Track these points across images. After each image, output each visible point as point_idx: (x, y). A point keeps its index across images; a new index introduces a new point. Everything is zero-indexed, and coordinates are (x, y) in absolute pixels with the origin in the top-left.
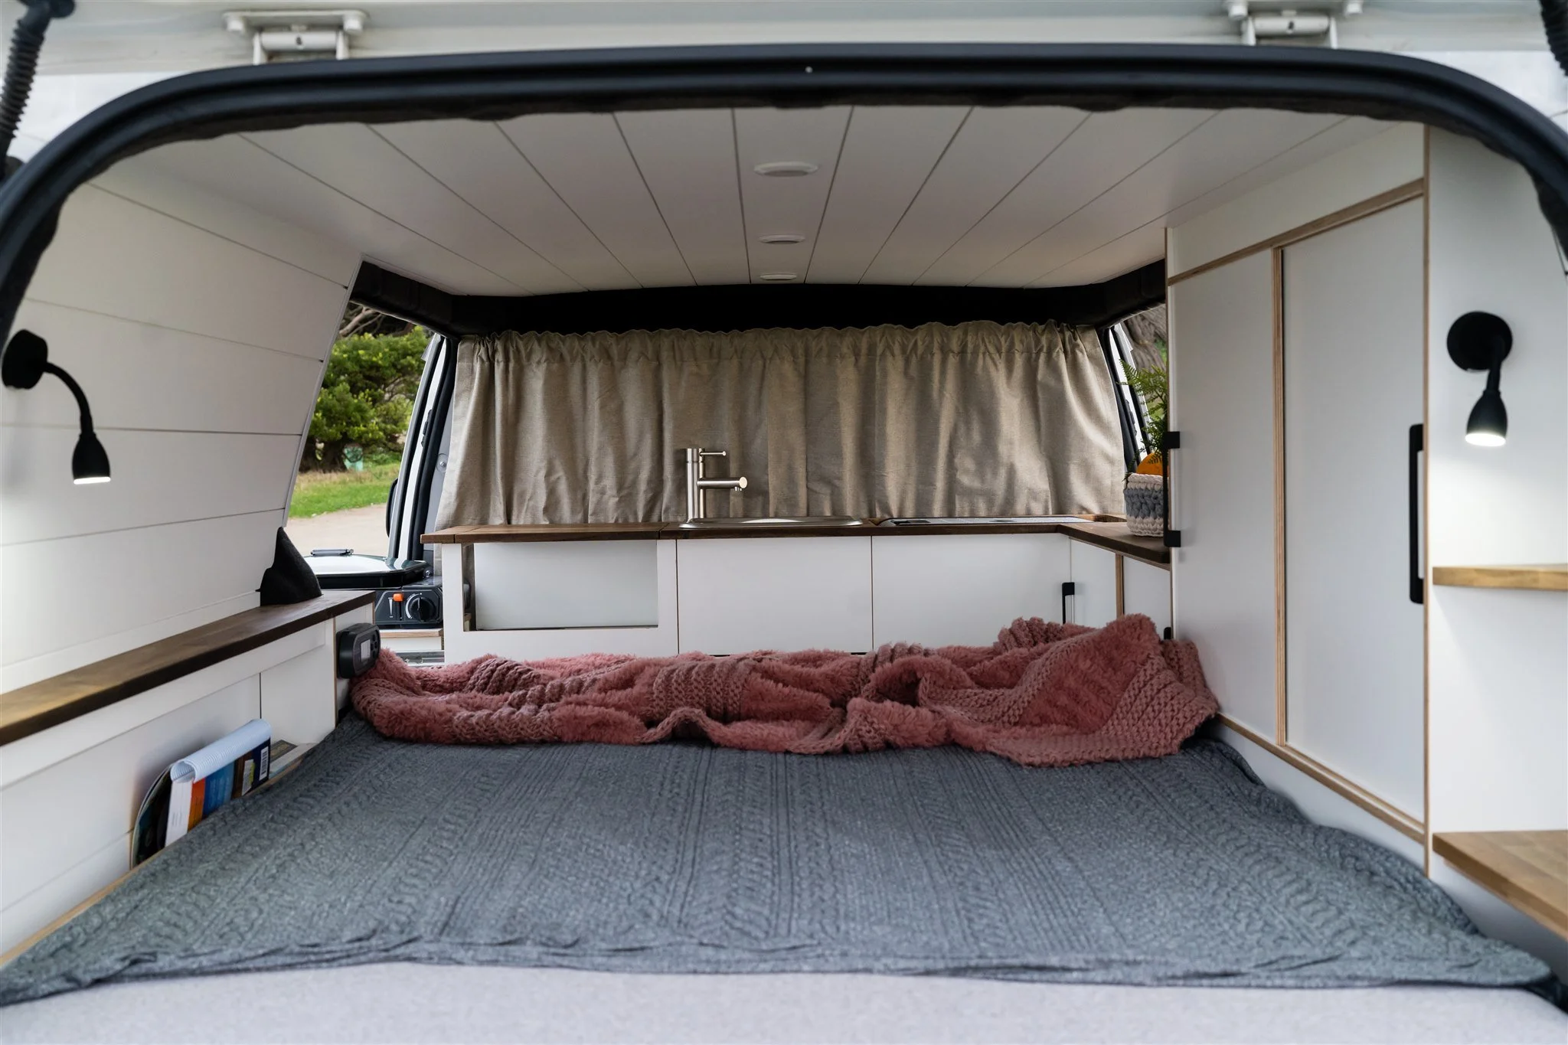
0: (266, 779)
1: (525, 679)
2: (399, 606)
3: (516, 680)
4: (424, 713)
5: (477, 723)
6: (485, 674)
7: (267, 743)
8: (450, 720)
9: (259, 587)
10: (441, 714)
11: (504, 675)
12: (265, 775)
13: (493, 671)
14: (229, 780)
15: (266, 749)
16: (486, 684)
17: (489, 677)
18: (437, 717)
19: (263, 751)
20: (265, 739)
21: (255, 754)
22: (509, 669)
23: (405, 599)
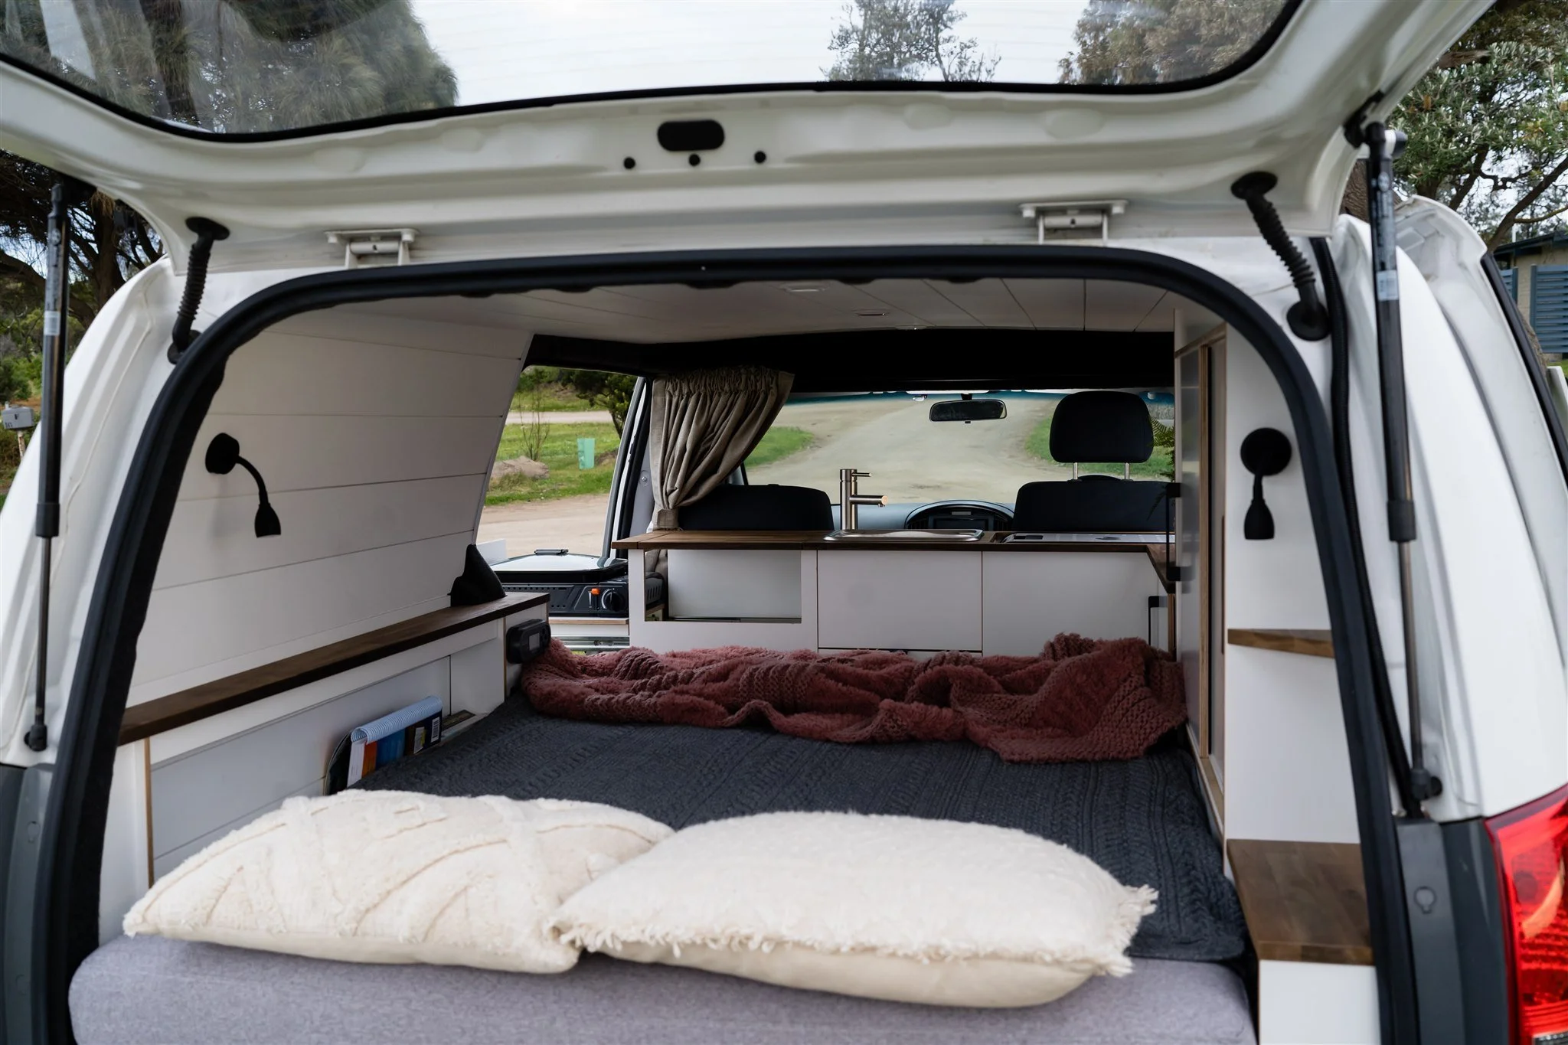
0: (438, 741)
1: (652, 669)
2: (596, 598)
3: (647, 669)
4: (564, 694)
5: (601, 705)
6: (626, 663)
7: (439, 714)
8: (583, 701)
9: (450, 592)
10: (576, 696)
11: (639, 664)
12: (436, 738)
13: (632, 661)
14: (400, 744)
15: (438, 718)
16: (627, 671)
17: (629, 666)
18: (573, 697)
19: (434, 721)
20: (437, 710)
21: (426, 723)
22: (643, 660)
23: (601, 593)
